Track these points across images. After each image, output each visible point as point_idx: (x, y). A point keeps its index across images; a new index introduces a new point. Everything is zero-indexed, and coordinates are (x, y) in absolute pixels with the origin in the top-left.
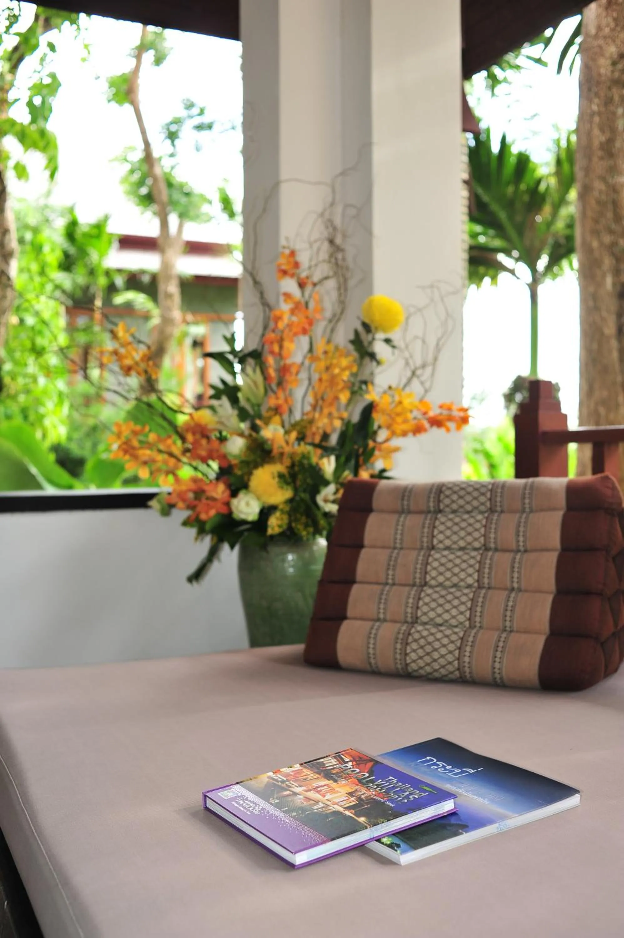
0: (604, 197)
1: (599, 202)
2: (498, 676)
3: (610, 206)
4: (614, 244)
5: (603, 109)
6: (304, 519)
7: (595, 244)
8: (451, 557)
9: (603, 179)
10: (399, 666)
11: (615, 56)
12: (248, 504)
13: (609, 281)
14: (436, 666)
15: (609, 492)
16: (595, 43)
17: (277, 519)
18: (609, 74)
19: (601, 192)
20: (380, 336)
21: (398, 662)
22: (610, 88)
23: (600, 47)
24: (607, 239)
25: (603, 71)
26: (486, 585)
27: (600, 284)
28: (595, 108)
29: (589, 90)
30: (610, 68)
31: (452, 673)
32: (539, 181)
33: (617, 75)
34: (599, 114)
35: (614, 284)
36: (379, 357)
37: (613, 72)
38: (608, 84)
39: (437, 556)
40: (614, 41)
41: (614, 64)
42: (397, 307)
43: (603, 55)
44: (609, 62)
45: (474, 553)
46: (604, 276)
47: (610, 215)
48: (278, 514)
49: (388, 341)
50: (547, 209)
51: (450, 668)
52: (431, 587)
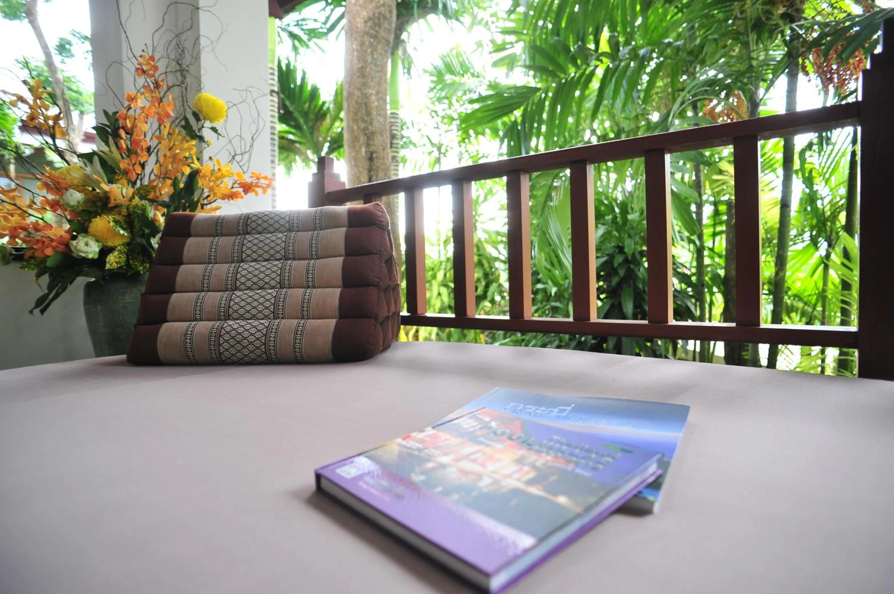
0: (360, 100)
1: (357, 103)
2: (298, 354)
3: (364, 107)
4: (366, 129)
5: (359, 48)
6: (141, 258)
7: (355, 128)
8: (258, 266)
9: (360, 90)
10: (214, 356)
11: (366, 18)
12: (87, 244)
13: (363, 150)
14: (246, 352)
15: (380, 214)
16: (355, 8)
17: (115, 257)
18: (363, 28)
19: (358, 97)
20: (207, 124)
21: (213, 352)
22: (363, 36)
23: (357, 11)
24: (362, 125)
25: (359, 25)
26: (286, 286)
27: (358, 152)
28: (355, 47)
29: (351, 36)
30: (363, 25)
31: (260, 356)
32: (324, 103)
33: (367, 29)
34: (357, 50)
35: (366, 152)
36: (206, 139)
37: (365, 27)
38: (362, 33)
39: (246, 266)
40: (365, 9)
41: (366, 22)
42: (221, 103)
43: (359, 16)
44: (362, 21)
45: (276, 263)
46: (360, 148)
47: (364, 111)
48: (116, 253)
49: (214, 130)
50: (328, 120)
51: (258, 352)
52: (241, 290)
